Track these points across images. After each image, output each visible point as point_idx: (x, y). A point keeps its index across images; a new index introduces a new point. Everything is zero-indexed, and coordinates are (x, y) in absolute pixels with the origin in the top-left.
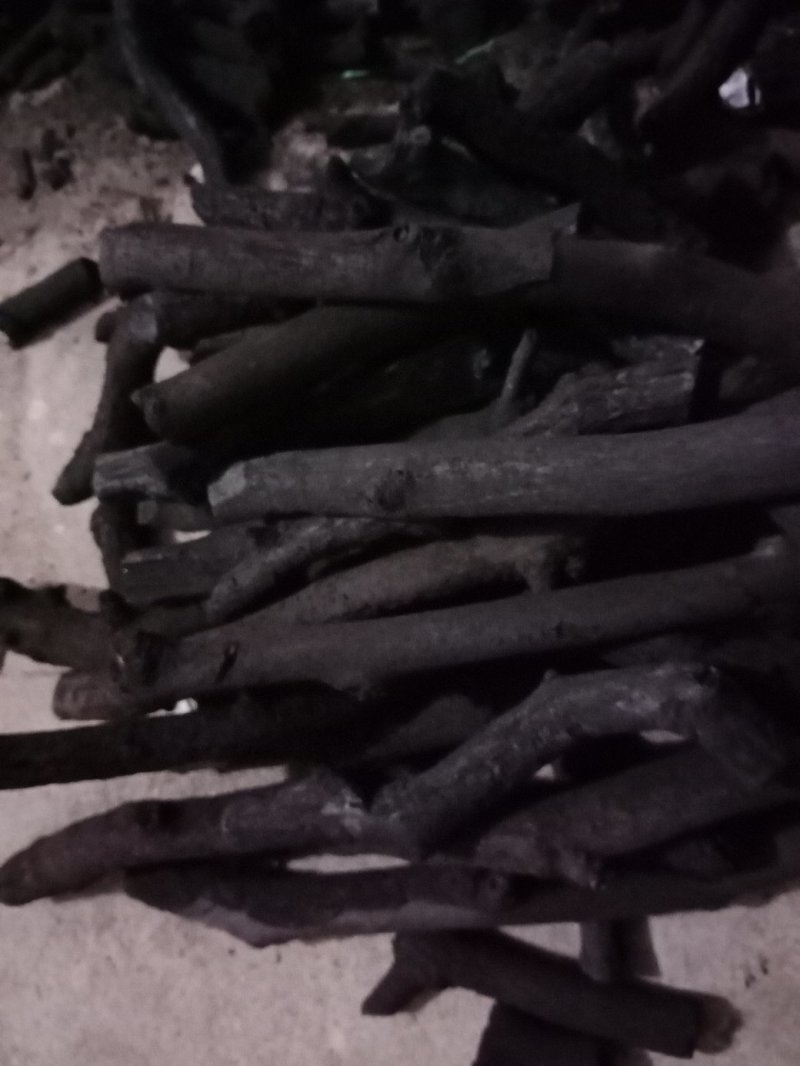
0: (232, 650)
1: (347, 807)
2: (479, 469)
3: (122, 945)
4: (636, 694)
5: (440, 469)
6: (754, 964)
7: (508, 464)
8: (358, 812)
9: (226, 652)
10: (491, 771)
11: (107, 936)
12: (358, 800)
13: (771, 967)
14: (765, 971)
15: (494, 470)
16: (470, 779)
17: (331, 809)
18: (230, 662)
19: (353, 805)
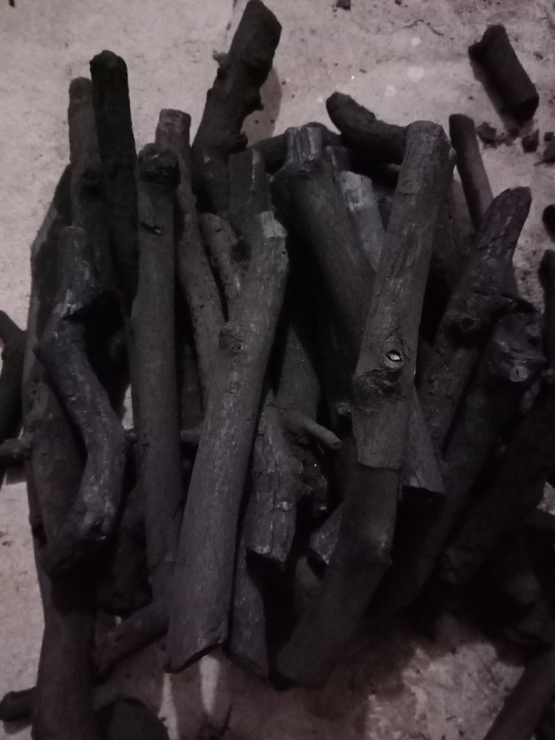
0: (158, 231)
1: (69, 305)
2: (229, 403)
3: (47, 164)
4: (96, 488)
5: (235, 376)
6: (7, 539)
7: (228, 422)
8: (65, 311)
9: (157, 227)
10: (73, 396)
11: (53, 154)
12: (71, 313)
13: (6, 547)
14: (4, 544)
15: (225, 412)
16: (69, 382)
17: (69, 295)
18: (151, 230)
19: (69, 309)
